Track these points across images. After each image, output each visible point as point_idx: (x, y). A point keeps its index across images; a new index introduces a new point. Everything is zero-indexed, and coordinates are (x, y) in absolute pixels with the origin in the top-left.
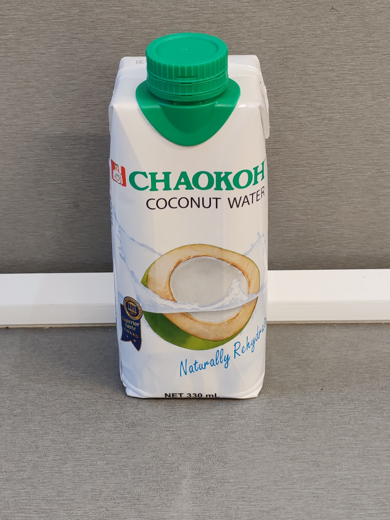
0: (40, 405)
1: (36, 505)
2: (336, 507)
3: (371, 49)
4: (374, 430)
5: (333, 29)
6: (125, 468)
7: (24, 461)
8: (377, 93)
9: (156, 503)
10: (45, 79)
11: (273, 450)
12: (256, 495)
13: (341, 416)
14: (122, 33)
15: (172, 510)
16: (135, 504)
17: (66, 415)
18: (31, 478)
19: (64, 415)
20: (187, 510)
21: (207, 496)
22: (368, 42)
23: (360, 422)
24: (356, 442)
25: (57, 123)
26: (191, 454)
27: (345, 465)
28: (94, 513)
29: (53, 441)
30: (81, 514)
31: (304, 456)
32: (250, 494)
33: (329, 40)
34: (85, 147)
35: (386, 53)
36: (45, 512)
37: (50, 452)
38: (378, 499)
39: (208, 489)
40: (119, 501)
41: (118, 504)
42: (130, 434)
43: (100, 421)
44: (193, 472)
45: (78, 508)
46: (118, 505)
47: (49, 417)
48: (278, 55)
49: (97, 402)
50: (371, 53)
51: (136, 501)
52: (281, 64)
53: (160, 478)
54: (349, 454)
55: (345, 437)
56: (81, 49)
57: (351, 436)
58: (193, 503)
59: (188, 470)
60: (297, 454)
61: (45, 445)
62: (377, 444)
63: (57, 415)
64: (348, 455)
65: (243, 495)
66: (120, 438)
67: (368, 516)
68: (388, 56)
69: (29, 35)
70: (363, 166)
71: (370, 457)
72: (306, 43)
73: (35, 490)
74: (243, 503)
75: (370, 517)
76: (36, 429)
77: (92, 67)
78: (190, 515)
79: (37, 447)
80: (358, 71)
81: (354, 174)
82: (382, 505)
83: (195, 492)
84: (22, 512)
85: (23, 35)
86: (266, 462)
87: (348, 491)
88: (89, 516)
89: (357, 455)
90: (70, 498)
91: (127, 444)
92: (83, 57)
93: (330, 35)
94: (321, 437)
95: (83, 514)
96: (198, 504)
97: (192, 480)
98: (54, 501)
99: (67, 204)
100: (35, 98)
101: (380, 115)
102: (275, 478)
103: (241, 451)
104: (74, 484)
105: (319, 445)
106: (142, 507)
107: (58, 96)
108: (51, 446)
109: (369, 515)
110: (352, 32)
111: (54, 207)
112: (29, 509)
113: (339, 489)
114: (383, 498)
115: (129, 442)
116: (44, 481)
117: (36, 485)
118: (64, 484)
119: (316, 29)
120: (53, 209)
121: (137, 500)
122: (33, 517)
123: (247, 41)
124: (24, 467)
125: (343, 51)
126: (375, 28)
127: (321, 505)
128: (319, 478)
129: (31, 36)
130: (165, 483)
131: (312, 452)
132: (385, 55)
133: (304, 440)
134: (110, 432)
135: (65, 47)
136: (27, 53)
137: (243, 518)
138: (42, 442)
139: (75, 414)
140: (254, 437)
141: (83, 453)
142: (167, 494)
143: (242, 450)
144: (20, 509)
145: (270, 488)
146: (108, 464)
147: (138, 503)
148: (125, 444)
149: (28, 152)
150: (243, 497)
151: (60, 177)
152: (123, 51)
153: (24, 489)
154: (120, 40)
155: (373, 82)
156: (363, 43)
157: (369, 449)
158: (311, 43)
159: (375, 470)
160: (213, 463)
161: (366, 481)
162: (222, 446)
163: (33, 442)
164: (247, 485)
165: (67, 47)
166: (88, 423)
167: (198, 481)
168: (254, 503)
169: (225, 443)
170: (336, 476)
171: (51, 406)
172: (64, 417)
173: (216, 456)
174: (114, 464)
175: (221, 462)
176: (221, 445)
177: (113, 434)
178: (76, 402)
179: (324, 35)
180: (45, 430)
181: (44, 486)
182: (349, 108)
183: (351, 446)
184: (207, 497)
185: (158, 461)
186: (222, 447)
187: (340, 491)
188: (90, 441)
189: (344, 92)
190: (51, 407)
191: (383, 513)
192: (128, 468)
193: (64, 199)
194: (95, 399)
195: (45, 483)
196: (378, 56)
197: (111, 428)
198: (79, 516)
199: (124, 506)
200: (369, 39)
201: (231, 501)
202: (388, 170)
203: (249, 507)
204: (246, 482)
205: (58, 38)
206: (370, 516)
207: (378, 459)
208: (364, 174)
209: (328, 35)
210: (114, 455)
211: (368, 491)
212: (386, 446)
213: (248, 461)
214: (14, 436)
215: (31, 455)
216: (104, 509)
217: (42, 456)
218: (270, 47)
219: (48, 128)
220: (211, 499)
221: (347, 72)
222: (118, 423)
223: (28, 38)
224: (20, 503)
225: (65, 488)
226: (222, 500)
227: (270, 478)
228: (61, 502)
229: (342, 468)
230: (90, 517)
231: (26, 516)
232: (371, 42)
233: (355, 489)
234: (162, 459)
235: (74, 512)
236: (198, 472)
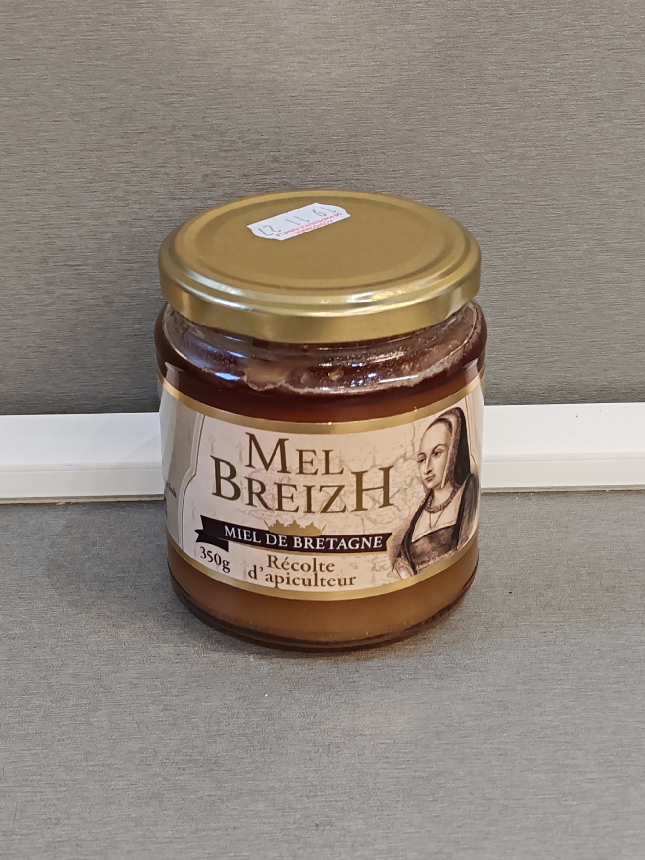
0: (52, 622)
1: (50, 773)
2: (535, 769)
3: (586, 41)
4: (596, 653)
5: (526, 7)
6: (193, 716)
7: (29, 707)
8: (596, 114)
9: (245, 768)
10: (56, 90)
11: (433, 685)
12: (406, 753)
13: (542, 633)
14: (181, 13)
15: (272, 777)
16: (211, 771)
17: (95, 636)
18: (41, 732)
19: (92, 637)
20: (295, 777)
21: (329, 757)
22: (581, 29)
23: (573, 641)
24: (566, 672)
25: (76, 165)
26: (301, 693)
27: (550, 707)
28: (145, 784)
29: (75, 676)
30: (123, 787)
31: (484, 693)
32: (397, 752)
33: (519, 25)
34: (122, 204)
35: (611, 47)
36: (65, 785)
37: (71, 694)
38: (602, 756)
39: (329, 745)
40: (185, 766)
41: (184, 770)
42: (201, 664)
43: (152, 645)
44: (304, 720)
45: (118, 777)
46: (183, 772)
47: (69, 639)
48: (438, 50)
49: (146, 615)
50: (588, 47)
51: (213, 765)
52: (441, 66)
53: (251, 731)
54: (555, 689)
55: (549, 664)
56: (114, 40)
57: (558, 663)
58: (305, 767)
59: (296, 718)
60: (472, 691)
61: (63, 683)
62: (600, 673)
63: (81, 636)
64: (554, 691)
65: (385, 755)
66: (184, 670)
67: (586, 782)
68: (614, 53)
69: (30, 17)
70: (575, 235)
71: (590, 693)
72: (481, 31)
73: (47, 751)
74: (386, 766)
75: (590, 784)
76: (48, 658)
77: (132, 70)
78: (300, 784)
79: (50, 686)
80: (566, 77)
81: (560, 248)
82: (608, 765)
83: (308, 750)
84: (27, 786)
85: (19, 16)
86: (423, 703)
87: (554, 744)
88: (137, 789)
89: (569, 690)
90: (105, 763)
91: (196, 679)
92: (119, 54)
93: (521, 17)
94: (510, 664)
95: (126, 787)
96: (314, 769)
97: (303, 732)
98: (79, 768)
99: (94, 299)
100: (39, 123)
101: (602, 149)
102: (436, 727)
103: (382, 687)
104: (111, 741)
105: (507, 676)
106: (223, 774)
107: (77, 120)
108: (72, 685)
109: (588, 781)
110: (556, 12)
111: (72, 305)
112: (38, 781)
113: (540, 742)
114: (611, 754)
115: (199, 677)
116: (63, 737)
117: (50, 743)
118: (94, 741)
119: (499, 7)
120: (70, 307)
121: (214, 763)
122: (45, 792)
123: (386, 28)
124: (29, 716)
125: (542, 44)
126: (594, 6)
127: (511, 768)
128: (506, 727)
129: (33, 19)
130: (259, 737)
131: (496, 688)
132: (609, 50)
133: (483, 669)
134: (169, 661)
135: (88, 37)
136: (26, 47)
137: (386, 788)
138: (57, 678)
139: (111, 635)
140: (402, 666)
141: (125, 695)
142: (262, 754)
143: (383, 685)
144: (23, 780)
145: (429, 742)
146: (166, 709)
147: (216, 769)
148: (193, 679)
149: (28, 213)
150: (387, 758)
151: (82, 254)
152: (183, 43)
153: (30, 750)
154: (179, 25)
155: (591, 95)
156: (573, 30)
157: (588, 681)
158: (491, 30)
159: (597, 713)
160: (337, 706)
161: (583, 730)
162: (351, 680)
163: (42, 678)
164: (392, 739)
165: (92, 37)
166: (133, 649)
167: (313, 734)
168: (404, 766)
169: (355, 676)
170: (534, 724)
171: (72, 623)
172: (94, 640)
173: (341, 695)
174: (175, 710)
175: (350, 705)
176: (349, 678)
177: (174, 665)
178: (112, 617)
179: (511, 18)
180: (62, 660)
181: (62, 746)
182: (553, 139)
183: (559, 678)
184: (327, 757)
185: (248, 705)
186: (350, 682)
187: (542, 745)
188: (136, 675)
189: (544, 113)
190: (70, 625)
191: (612, 777)
192: (198, 716)
193: (89, 292)
194: (143, 612)
195: (63, 740)
196: (598, 52)
197: (170, 656)
198: (119, 789)
199: (193, 774)
200: (583, 24)
201: (367, 763)
202: (615, 241)
203: (395, 771)
204: (390, 735)
205: (76, 22)
206: (590, 782)
207: (602, 697)
208: (577, 248)
209: (518, 17)
210: (175, 696)
211: (586, 745)
212: (614, 676)
213: (393, 702)
214: (12, 670)
215: (40, 698)
216: (160, 779)
217: (59, 699)
218: (424, 37)
219: (61, 172)
220: (334, 761)
221: (548, 79)
222: (182, 648)
223: (27, 22)
224: (24, 771)
225: (96, 747)
226: (353, 761)
227: (428, 727)
228: (90, 769)
229: (545, 711)
230: (138, 791)
231: (34, 790)
232: (586, 29)
233: (566, 742)
234: (254, 701)
235: (113, 783)
236: (312, 721)
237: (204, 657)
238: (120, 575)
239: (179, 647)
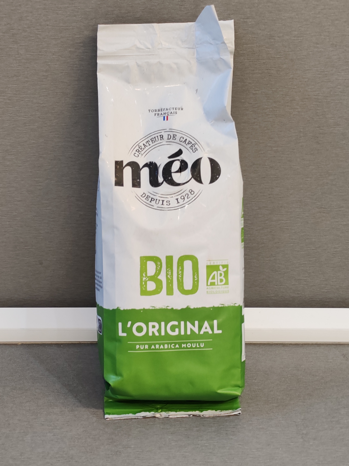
237: (71, 413)
238: (41, 377)
239: (61, 408)
